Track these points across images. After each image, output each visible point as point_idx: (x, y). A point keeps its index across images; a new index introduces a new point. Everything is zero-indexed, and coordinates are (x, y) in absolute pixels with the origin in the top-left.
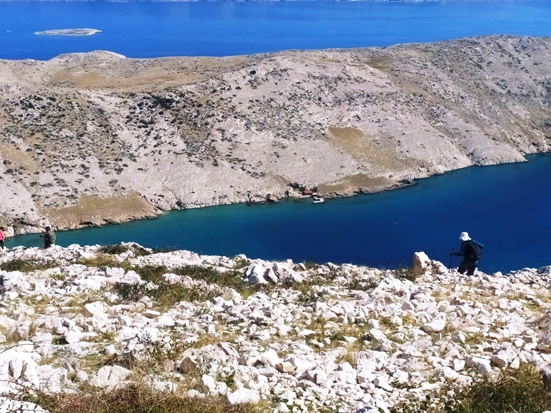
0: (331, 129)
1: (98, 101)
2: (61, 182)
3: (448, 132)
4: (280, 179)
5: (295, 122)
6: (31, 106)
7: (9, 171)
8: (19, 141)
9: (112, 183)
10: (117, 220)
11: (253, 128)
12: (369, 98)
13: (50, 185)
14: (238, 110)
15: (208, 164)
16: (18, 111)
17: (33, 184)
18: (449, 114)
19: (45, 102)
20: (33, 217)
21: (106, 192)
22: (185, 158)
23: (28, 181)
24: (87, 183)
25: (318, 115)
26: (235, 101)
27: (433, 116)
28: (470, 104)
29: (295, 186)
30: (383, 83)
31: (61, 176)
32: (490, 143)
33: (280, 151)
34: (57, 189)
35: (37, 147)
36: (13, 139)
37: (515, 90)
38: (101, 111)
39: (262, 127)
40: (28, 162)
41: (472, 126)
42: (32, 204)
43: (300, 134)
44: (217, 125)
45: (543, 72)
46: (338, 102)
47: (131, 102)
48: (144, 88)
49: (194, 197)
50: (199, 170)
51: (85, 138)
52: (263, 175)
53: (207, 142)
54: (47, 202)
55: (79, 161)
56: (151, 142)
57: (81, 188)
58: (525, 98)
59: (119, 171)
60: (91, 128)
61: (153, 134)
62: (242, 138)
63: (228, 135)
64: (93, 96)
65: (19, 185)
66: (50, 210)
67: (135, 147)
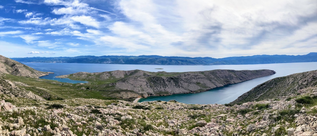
0: (196, 83)
1: (163, 78)
2: (157, 89)
3: (213, 83)
4: (189, 90)
5: (191, 81)
6: (154, 78)
7: (150, 87)
8: (152, 83)
9: (164, 90)
10: (165, 95)
11: (185, 82)
12: (201, 78)
13: (156, 89)
14: (183, 80)
15: (178, 87)
16: (152, 79)
17: (153, 89)
18: (213, 80)
19: (156, 78)
20: (153, 94)
21: (163, 91)
22: (175, 86)
23: (153, 88)
24: (161, 89)
25: (194, 81)
26: (182, 78)
27: (210, 81)
28: (215, 78)
29: (191, 91)
30: (203, 76)
31: (157, 88)
32: (219, 84)
33: (189, 86)
34: (157, 90)
35: (154, 84)
36: (152, 82)
37: (221, 76)
38: (163, 79)
39: (186, 82)
40: (153, 86)
41: (216, 82)
42: (153, 92)
43: (192, 83)
44: (180, 82)
45: (225, 74)
46: (197, 79)
47: (168, 78)
48: (169, 76)
49: (176, 92)
50: (177, 88)
51: (161, 83)
52: (186, 89)
53: (178, 84)
54: (155, 92)
55: (160, 86)
56: (170, 84)
57: (160, 90)
58: (223, 78)
59: (165, 88)
60: (162, 81)
61: (171, 83)
62: (183, 84)
63: (181, 83)
64: (163, 77)
65: (152, 89)
66: (156, 93)
67: (168, 85)
